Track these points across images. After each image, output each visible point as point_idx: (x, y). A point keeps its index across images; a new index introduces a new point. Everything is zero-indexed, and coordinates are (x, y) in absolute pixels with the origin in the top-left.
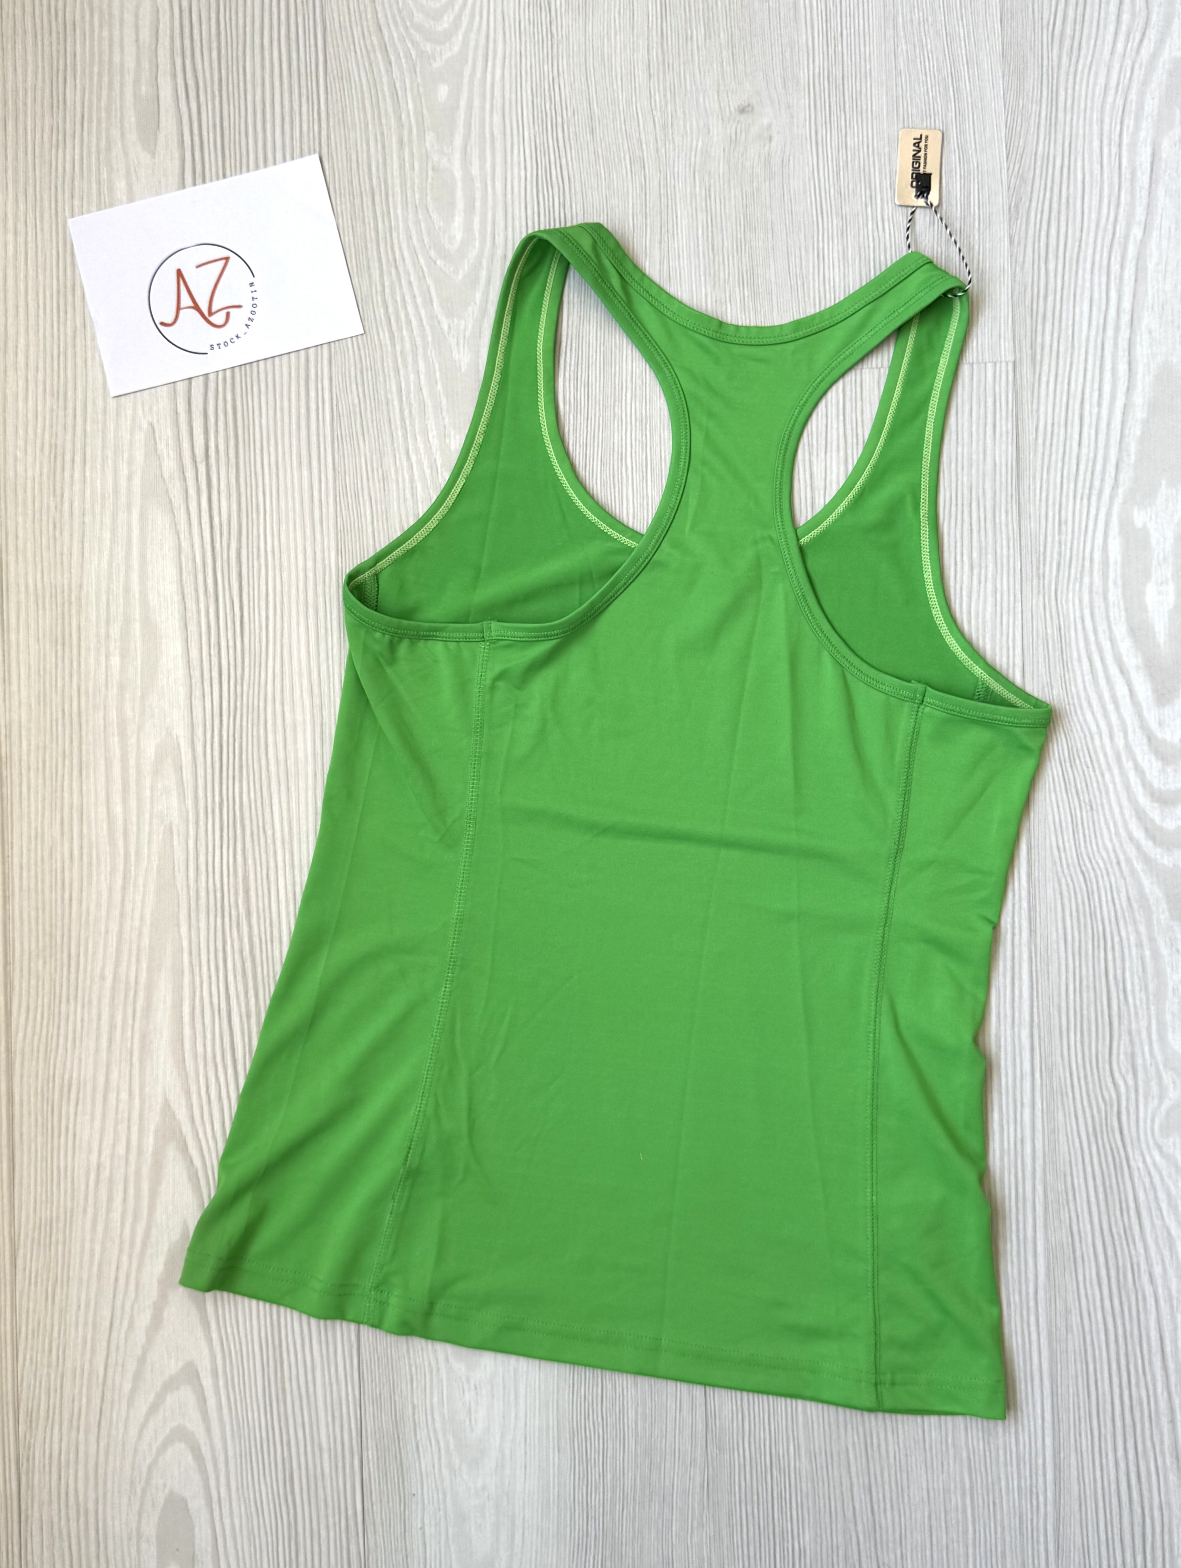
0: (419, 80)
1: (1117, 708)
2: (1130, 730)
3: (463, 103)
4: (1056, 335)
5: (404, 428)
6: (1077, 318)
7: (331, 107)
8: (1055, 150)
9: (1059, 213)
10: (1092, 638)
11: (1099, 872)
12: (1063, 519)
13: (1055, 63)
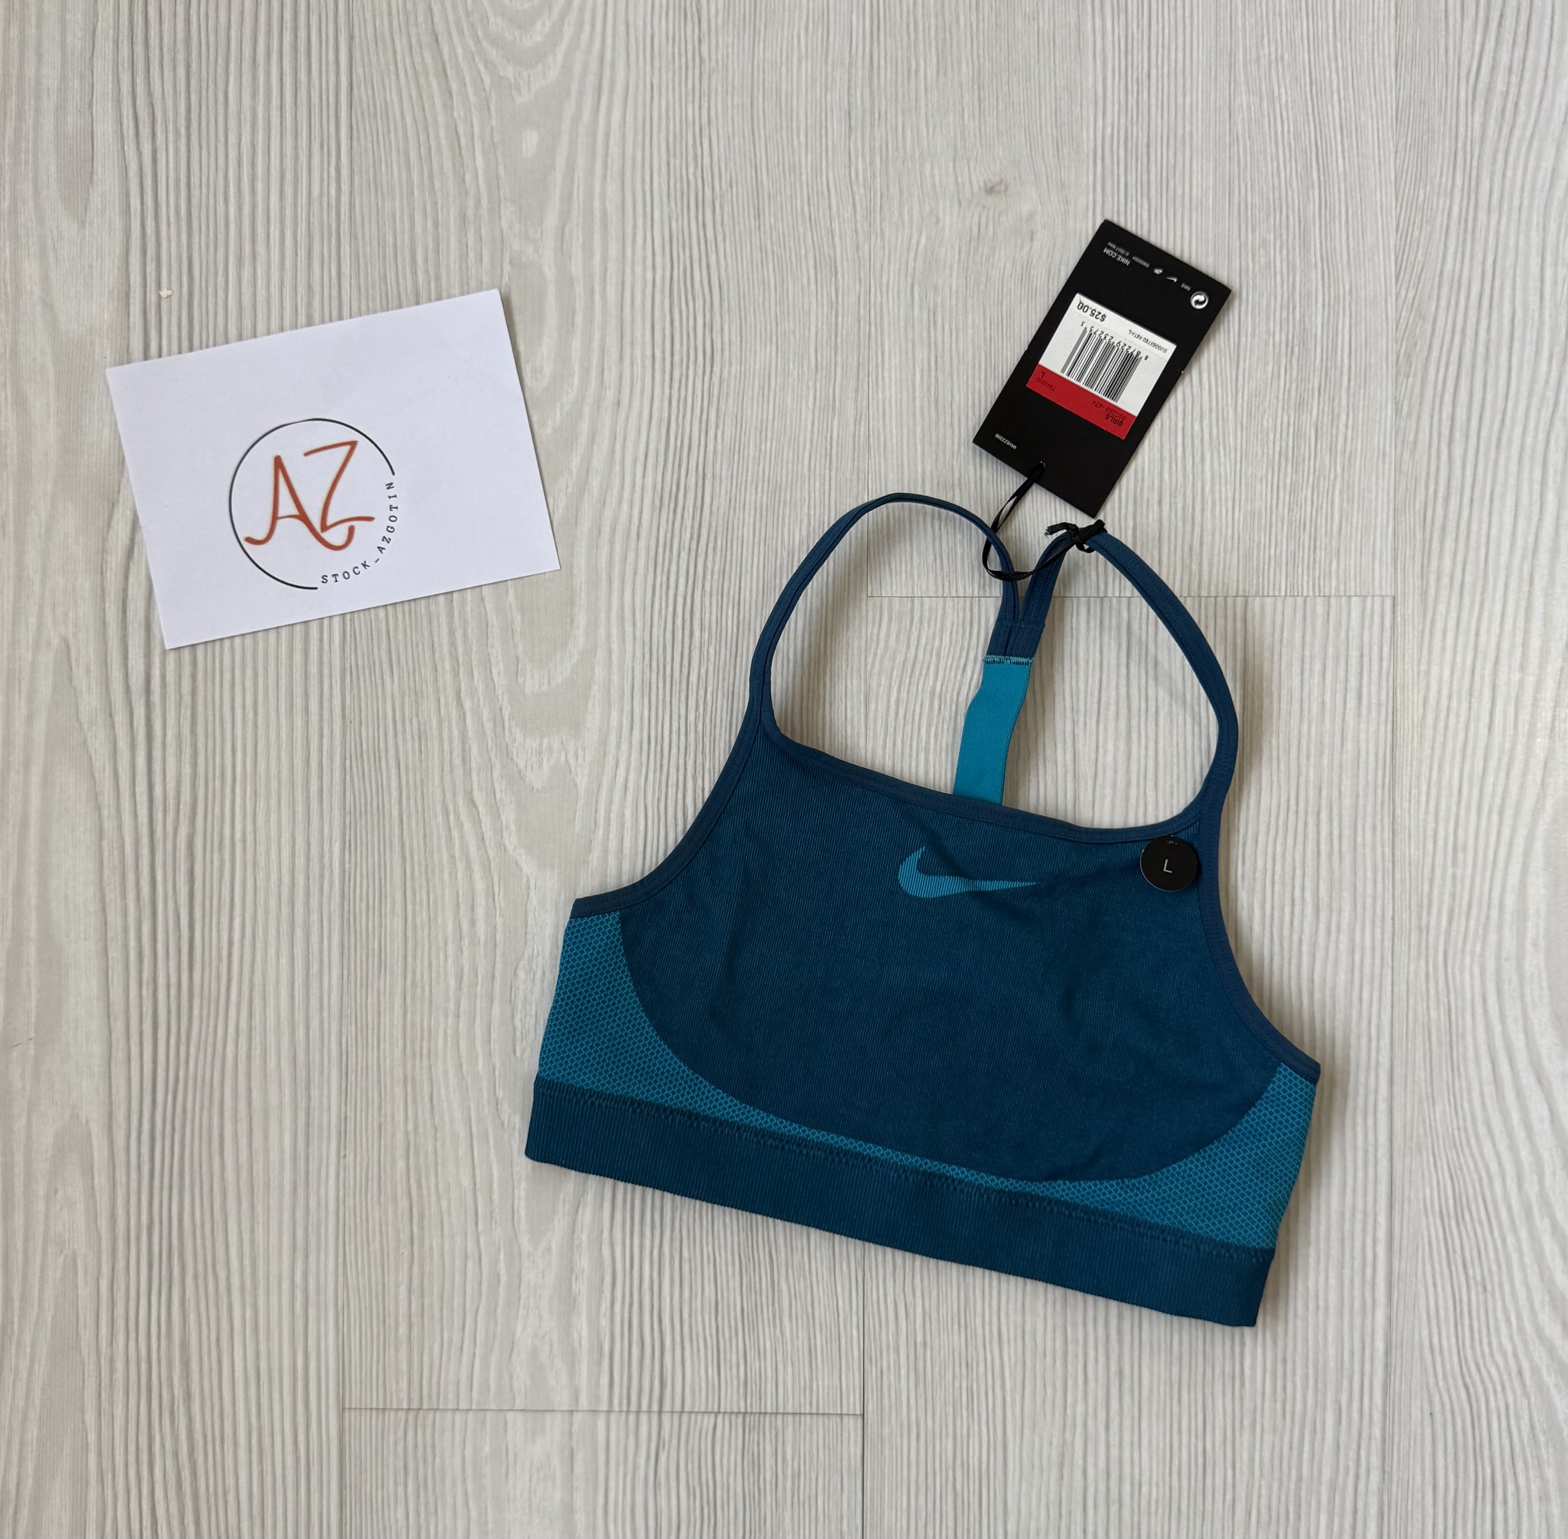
0: (494, 122)
1: (1530, 1137)
2: (1548, 1172)
3: (561, 162)
4: (1460, 557)
5: (455, 658)
6: (1494, 532)
7: (356, 159)
8: (1471, 268)
9: (1473, 367)
10: (1497, 1029)
11: (1490, 1386)
12: (1460, 842)
13: (1477, 134)
